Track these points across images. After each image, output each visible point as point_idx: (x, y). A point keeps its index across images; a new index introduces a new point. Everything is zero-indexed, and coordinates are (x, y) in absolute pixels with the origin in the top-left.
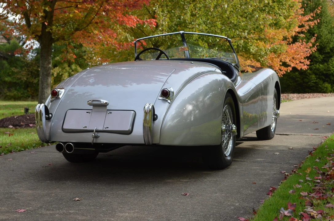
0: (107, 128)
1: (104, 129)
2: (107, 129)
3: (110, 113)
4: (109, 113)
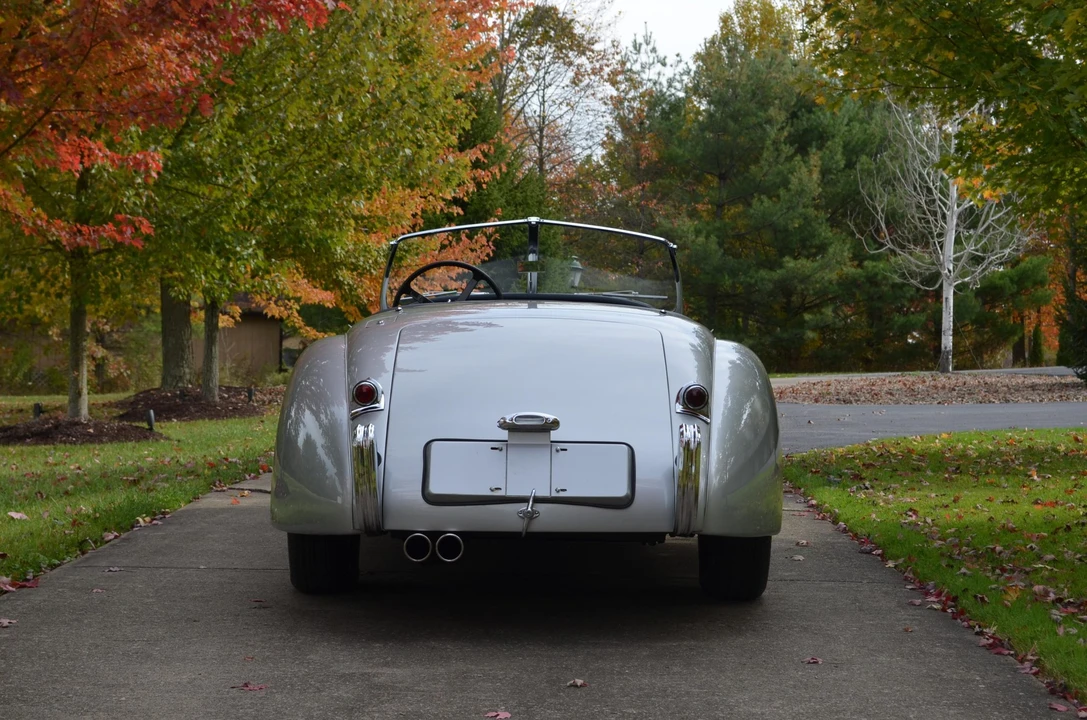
0: (562, 490)
1: (554, 494)
2: (562, 494)
3: (562, 450)
4: (557, 451)
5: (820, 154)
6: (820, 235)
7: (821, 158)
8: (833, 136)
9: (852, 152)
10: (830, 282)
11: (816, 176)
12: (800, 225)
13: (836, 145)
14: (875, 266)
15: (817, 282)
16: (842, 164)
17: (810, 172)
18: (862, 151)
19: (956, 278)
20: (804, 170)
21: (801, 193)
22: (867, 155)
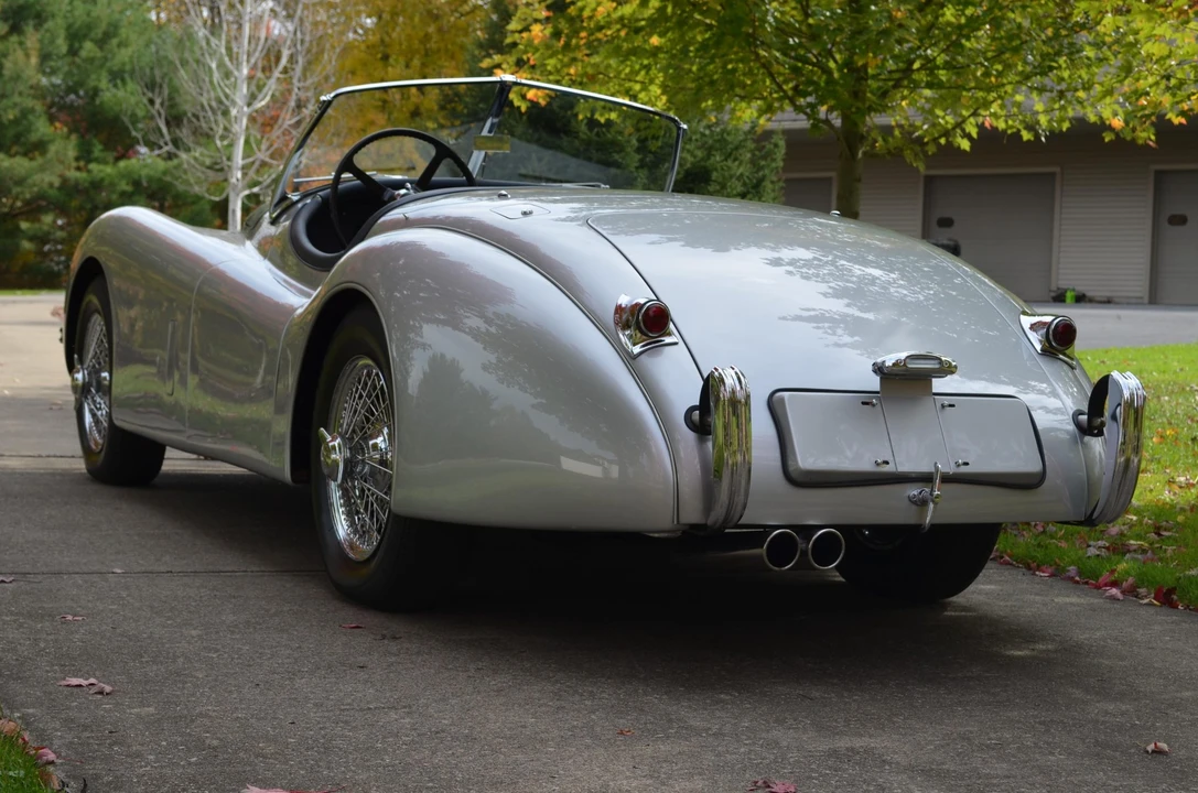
1: (953, 471)
2: (965, 470)
3: (950, 406)
4: (944, 407)
5: (39, 36)
6: (38, 130)
7: (41, 41)
8: (53, 16)
9: (76, 36)
10: (51, 185)
11: (34, 60)
12: (15, 117)
13: (57, 26)
14: (101, 171)
15: (35, 185)
16: (64, 49)
17: (27, 56)
18: (85, 36)
19: (244, 189)
20: (20, 54)
21: (17, 78)
22: (92, 40)
